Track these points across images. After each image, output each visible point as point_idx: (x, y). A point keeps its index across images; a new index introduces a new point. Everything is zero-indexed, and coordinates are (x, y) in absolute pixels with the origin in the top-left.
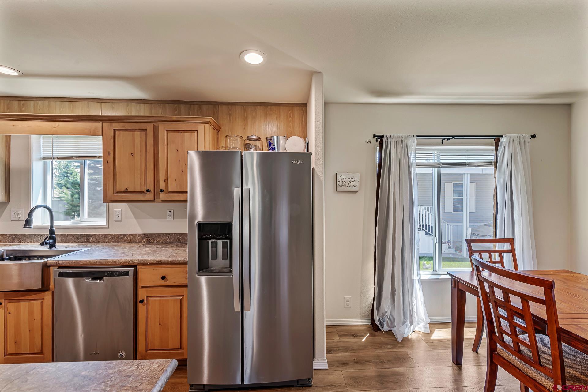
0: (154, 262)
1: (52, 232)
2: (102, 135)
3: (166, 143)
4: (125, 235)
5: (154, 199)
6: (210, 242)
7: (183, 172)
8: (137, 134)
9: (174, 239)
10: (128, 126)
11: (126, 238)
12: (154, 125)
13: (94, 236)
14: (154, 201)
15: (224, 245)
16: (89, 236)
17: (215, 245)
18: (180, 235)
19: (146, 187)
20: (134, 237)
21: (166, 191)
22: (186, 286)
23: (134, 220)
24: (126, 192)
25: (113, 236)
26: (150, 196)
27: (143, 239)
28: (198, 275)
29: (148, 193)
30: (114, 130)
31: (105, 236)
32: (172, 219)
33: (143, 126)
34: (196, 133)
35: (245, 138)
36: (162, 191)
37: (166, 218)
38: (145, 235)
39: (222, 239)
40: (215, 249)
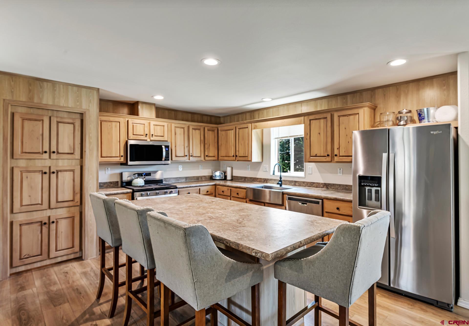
0: (332, 198)
1: (281, 178)
2: (304, 123)
3: (338, 124)
4: (314, 183)
5: (331, 161)
6: (367, 188)
7: (349, 142)
8: (322, 121)
9: (343, 188)
10: (317, 116)
11: (314, 185)
12: (331, 114)
13: (298, 182)
14: (331, 162)
15: (377, 192)
16: (296, 182)
17: (370, 191)
18: (347, 186)
19: (327, 153)
20: (319, 185)
21: (338, 155)
22: (351, 216)
23: (319, 174)
24: (316, 156)
25: (307, 183)
26: (329, 159)
27: (324, 186)
28: (359, 208)
29: (328, 157)
30: (310, 120)
31: (304, 182)
32: (341, 174)
33: (324, 115)
34: (357, 116)
35: (397, 112)
36: (336, 155)
37: (337, 173)
38: (325, 184)
39: (375, 186)
40: (370, 194)
